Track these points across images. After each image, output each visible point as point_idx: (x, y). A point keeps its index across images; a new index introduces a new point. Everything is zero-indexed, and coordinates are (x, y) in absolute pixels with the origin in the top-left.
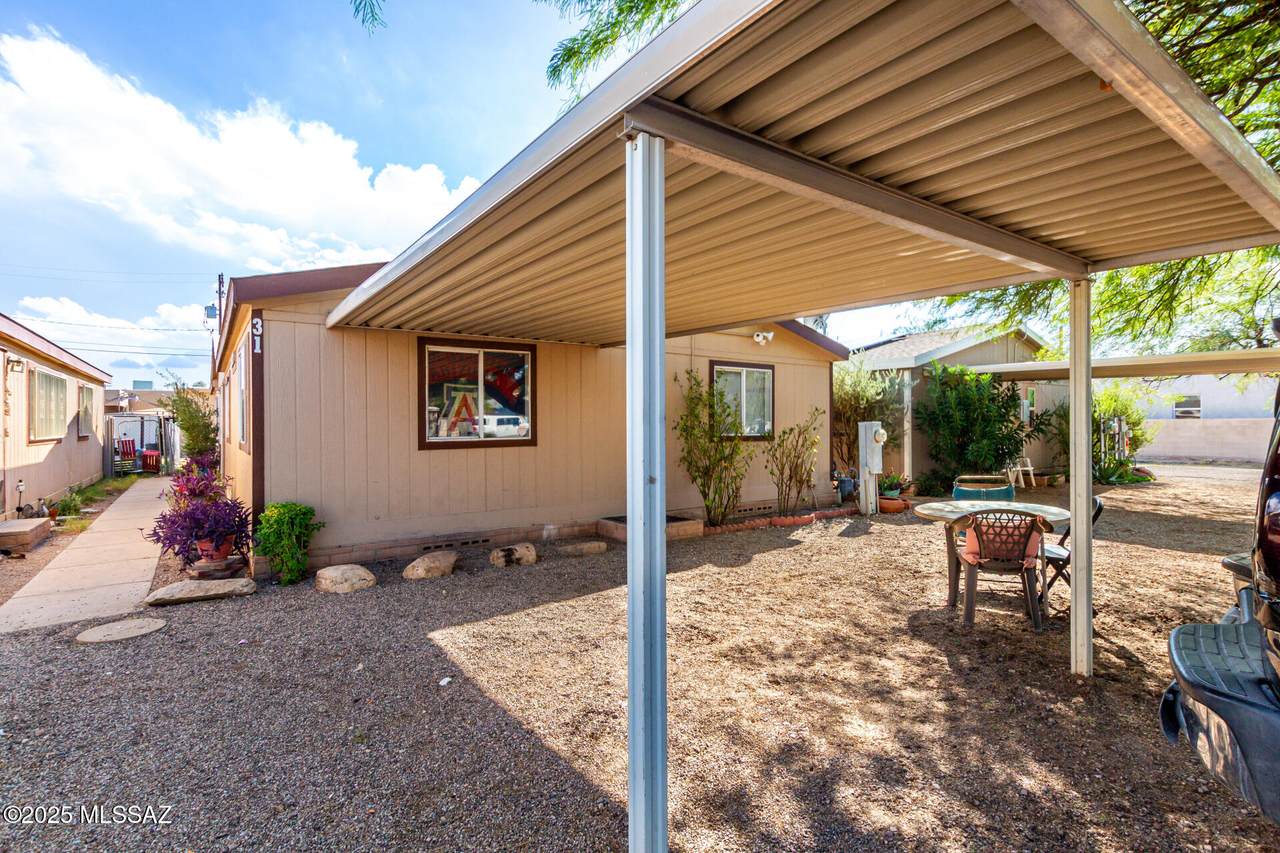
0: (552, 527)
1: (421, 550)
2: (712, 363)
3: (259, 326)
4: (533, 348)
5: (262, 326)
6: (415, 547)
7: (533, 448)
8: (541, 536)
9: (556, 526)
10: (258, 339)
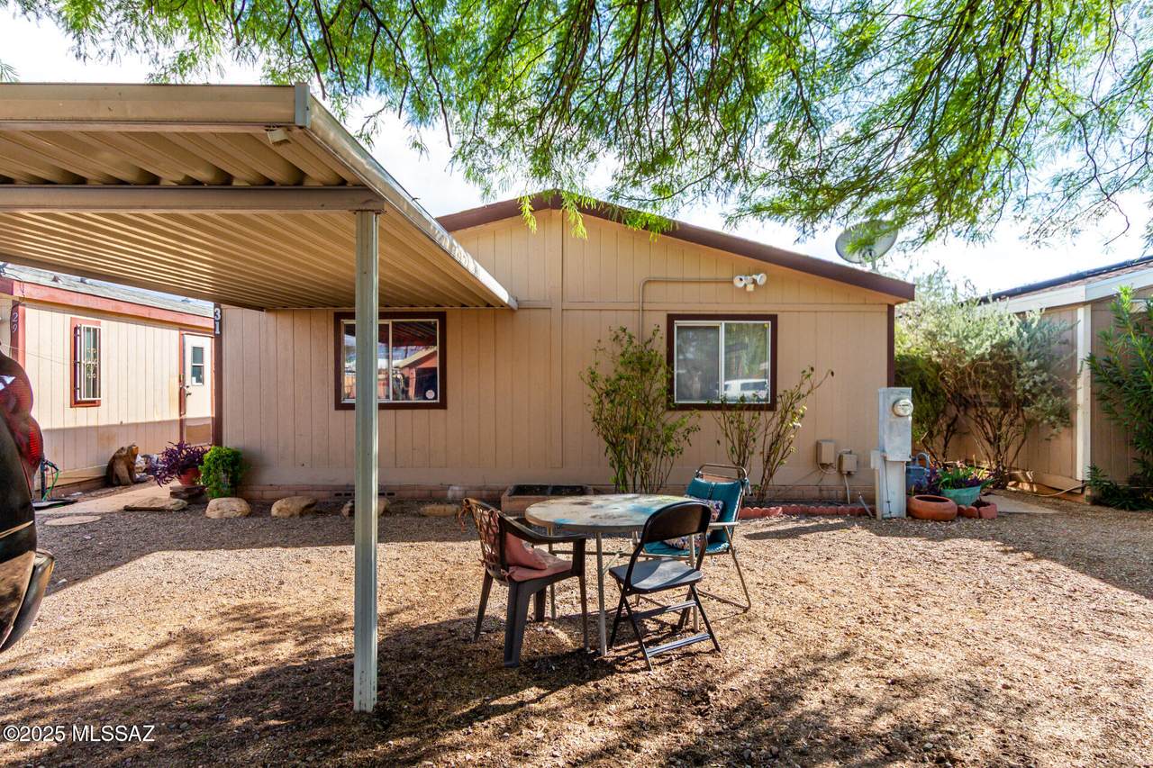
0: (457, 488)
1: (333, 495)
2: (671, 318)
3: (218, 314)
4: (442, 316)
5: (221, 314)
6: (328, 492)
7: (443, 411)
8: (446, 496)
9: (462, 488)
10: (218, 323)
